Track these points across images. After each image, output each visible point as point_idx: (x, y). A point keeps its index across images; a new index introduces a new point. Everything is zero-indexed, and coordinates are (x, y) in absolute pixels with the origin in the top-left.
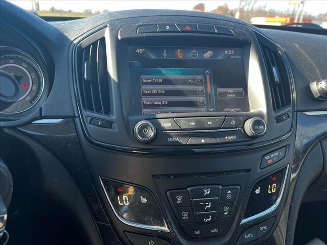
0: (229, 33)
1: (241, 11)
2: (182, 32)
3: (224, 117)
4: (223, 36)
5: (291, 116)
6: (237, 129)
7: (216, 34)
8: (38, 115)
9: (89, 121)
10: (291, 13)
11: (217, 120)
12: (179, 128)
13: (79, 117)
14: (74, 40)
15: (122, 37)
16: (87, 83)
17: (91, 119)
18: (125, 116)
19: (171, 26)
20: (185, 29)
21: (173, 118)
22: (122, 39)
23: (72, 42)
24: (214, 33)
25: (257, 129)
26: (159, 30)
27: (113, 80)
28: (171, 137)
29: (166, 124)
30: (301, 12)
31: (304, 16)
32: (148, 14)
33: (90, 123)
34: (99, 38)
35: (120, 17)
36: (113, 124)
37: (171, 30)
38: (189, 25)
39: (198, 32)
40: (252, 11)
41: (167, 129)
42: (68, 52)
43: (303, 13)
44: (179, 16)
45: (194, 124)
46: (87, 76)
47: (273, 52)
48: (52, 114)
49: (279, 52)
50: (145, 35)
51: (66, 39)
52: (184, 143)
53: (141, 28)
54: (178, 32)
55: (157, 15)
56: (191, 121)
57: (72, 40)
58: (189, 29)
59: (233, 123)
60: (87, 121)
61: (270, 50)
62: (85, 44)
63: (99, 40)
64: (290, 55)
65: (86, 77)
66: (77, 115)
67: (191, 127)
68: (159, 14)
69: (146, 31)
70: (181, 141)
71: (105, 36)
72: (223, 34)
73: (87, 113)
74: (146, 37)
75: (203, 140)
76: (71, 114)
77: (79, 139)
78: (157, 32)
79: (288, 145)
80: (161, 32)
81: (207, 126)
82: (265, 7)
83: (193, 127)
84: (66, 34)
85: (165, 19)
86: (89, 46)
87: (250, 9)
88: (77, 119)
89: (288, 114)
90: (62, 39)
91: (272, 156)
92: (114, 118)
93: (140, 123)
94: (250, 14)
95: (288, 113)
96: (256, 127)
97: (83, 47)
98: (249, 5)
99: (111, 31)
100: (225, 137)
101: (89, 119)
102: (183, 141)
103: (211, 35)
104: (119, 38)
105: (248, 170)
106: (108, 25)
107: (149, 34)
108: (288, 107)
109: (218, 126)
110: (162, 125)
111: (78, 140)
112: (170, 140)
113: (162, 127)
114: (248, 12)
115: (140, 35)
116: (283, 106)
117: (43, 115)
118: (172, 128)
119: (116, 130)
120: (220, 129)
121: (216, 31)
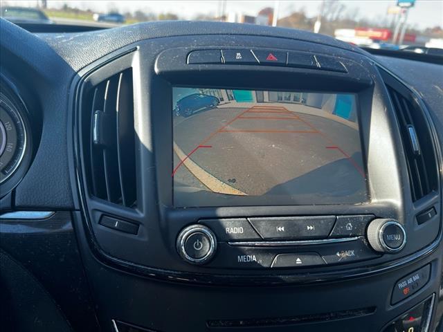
0: (338, 69)
1: (323, 20)
2: (262, 64)
3: (334, 216)
4: (329, 73)
5: (438, 211)
6: (356, 238)
7: (318, 68)
8: (8, 204)
9: (97, 219)
10: (389, 25)
11: (322, 222)
12: (258, 237)
13: (81, 210)
14: (80, 70)
15: (162, 69)
16: (98, 148)
17: (102, 216)
18: (162, 211)
19: (245, 52)
20: (268, 60)
21: (246, 217)
22: (161, 73)
23: (77, 73)
24: (315, 68)
25: (390, 241)
26: (223, 60)
27: (144, 146)
28: (242, 253)
29: (234, 229)
30: (402, 24)
31: (407, 30)
32: (205, 31)
33: (99, 223)
34: (121, 69)
35: (159, 34)
36: (141, 226)
37: (245, 60)
38: (273, 53)
39: (289, 66)
40: (337, 20)
41: (235, 238)
42: (68, 92)
43: (405, 27)
44: (257, 35)
45: (283, 229)
46: (98, 137)
47: (406, 99)
48: (33, 204)
49: (416, 100)
50: (200, 67)
51: (66, 67)
52: (265, 265)
53: (194, 54)
54: (256, 64)
55: (220, 32)
56: (278, 224)
57: (76, 69)
58: (274, 59)
59: (349, 227)
60: (94, 217)
61: (400, 97)
62: (97, 77)
63: (121, 72)
64: (431, 105)
65: (95, 138)
66: (77, 207)
67: (278, 235)
68: (224, 31)
69: (203, 61)
70: (260, 262)
71: (133, 66)
72: (329, 70)
73: (94, 204)
74: (202, 71)
75: (298, 260)
76: (67, 204)
77: (79, 250)
78: (220, 63)
79: (434, 261)
80: (227, 63)
81: (305, 234)
82: (355, 16)
83: (282, 236)
84: (67, 59)
85: (233, 40)
86: (104, 82)
87: (334, 18)
88: (78, 213)
89: (433, 207)
90: (60, 67)
91: (410, 281)
92: (142, 215)
93: (189, 230)
94: (335, 25)
95: (435, 206)
96: (389, 237)
97: (95, 82)
98: (333, 12)
99: (143, 58)
100: (335, 254)
101: (98, 214)
102: (263, 261)
103: (311, 71)
104: (156, 70)
105: (372, 309)
106: (138, 47)
107: (207, 67)
108: (434, 195)
109: (325, 233)
110: (227, 230)
111: (77, 251)
112: (241, 259)
113: (228, 235)
114: (331, 21)
115: (192, 68)
116: (426, 193)
117: (17, 203)
118: (245, 237)
119: (145, 239)
120: (327, 238)
121: (319, 65)
